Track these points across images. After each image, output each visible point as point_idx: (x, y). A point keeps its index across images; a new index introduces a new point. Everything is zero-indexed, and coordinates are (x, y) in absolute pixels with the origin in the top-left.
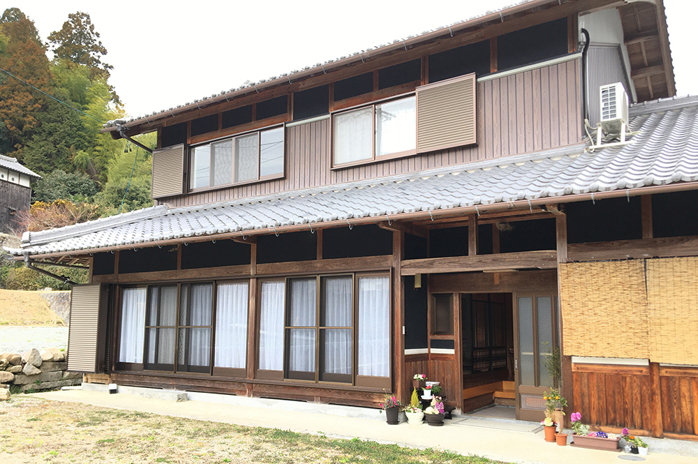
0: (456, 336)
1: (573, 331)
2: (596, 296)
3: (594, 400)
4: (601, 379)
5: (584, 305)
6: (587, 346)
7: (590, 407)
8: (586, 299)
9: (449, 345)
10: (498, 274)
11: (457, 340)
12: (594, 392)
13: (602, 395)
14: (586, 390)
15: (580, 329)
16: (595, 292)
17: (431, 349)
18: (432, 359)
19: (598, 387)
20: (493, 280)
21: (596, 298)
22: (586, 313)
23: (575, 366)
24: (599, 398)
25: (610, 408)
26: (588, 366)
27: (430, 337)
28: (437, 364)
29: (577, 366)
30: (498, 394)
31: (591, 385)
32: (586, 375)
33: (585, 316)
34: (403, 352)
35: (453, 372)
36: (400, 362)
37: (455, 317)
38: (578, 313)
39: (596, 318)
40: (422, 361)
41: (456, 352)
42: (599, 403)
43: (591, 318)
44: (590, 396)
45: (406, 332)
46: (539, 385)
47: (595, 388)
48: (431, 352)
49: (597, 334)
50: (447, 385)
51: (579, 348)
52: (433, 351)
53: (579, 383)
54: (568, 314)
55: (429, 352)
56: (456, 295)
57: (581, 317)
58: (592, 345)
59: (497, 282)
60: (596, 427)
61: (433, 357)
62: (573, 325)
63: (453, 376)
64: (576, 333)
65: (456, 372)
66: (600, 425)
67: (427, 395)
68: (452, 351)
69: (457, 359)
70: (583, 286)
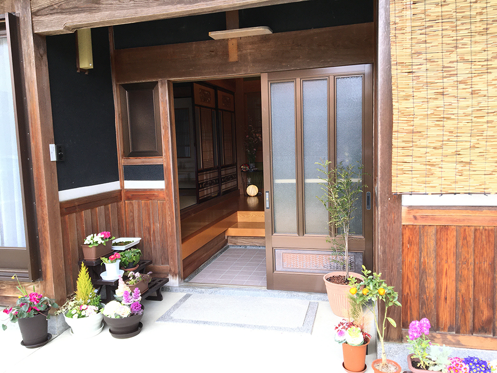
0: (167, 158)
1: (416, 137)
2: (479, 48)
3: (449, 283)
4: (465, 238)
5: (447, 71)
6: (449, 169)
7: (437, 298)
8: (454, 57)
9: (155, 173)
10: (235, 42)
11: (168, 164)
12: (449, 266)
13: (465, 272)
14: (431, 264)
15: (434, 132)
16: (478, 38)
17: (126, 182)
18: (128, 199)
19: (457, 255)
20: (226, 54)
21: (477, 53)
22: (450, 91)
23: (409, 213)
24: (459, 278)
25: (481, 299)
26: (437, 213)
27: (122, 162)
28: (136, 206)
29: (413, 213)
30: (232, 232)
31: (443, 252)
32: (432, 231)
33: (448, 100)
34: (53, 197)
35: (164, 217)
36: (47, 218)
37: (162, 124)
38: (431, 93)
39: (475, 102)
40: (106, 205)
41: (168, 185)
42: (457, 290)
43: (463, 103)
44: (439, 274)
45: (58, 156)
46: (304, 232)
47: (452, 259)
48: (126, 187)
49: (474, 140)
50: (155, 240)
51: (430, 174)
52: (130, 185)
53: (416, 248)
54: (406, 98)
55: (122, 186)
56: (162, 84)
57: (440, 102)
58: (459, 167)
59: (234, 56)
60: (449, 337)
61: (130, 195)
62: (417, 121)
63: (163, 224)
64: (423, 142)
65: (168, 219)
66: (458, 332)
67: (112, 272)
68: (159, 185)
69: (169, 195)
70: (447, 26)
